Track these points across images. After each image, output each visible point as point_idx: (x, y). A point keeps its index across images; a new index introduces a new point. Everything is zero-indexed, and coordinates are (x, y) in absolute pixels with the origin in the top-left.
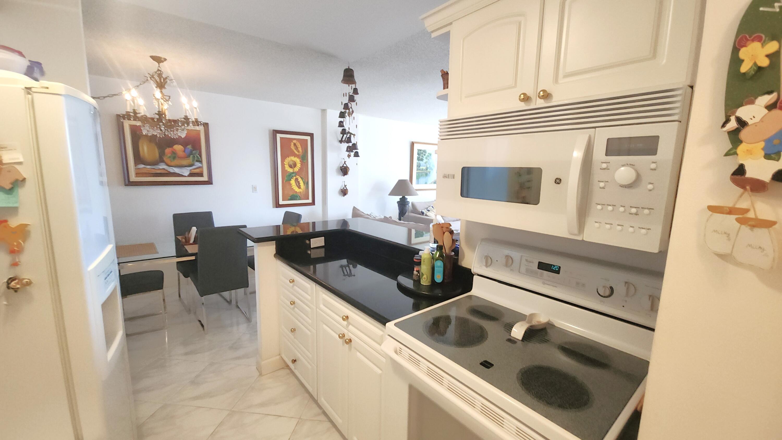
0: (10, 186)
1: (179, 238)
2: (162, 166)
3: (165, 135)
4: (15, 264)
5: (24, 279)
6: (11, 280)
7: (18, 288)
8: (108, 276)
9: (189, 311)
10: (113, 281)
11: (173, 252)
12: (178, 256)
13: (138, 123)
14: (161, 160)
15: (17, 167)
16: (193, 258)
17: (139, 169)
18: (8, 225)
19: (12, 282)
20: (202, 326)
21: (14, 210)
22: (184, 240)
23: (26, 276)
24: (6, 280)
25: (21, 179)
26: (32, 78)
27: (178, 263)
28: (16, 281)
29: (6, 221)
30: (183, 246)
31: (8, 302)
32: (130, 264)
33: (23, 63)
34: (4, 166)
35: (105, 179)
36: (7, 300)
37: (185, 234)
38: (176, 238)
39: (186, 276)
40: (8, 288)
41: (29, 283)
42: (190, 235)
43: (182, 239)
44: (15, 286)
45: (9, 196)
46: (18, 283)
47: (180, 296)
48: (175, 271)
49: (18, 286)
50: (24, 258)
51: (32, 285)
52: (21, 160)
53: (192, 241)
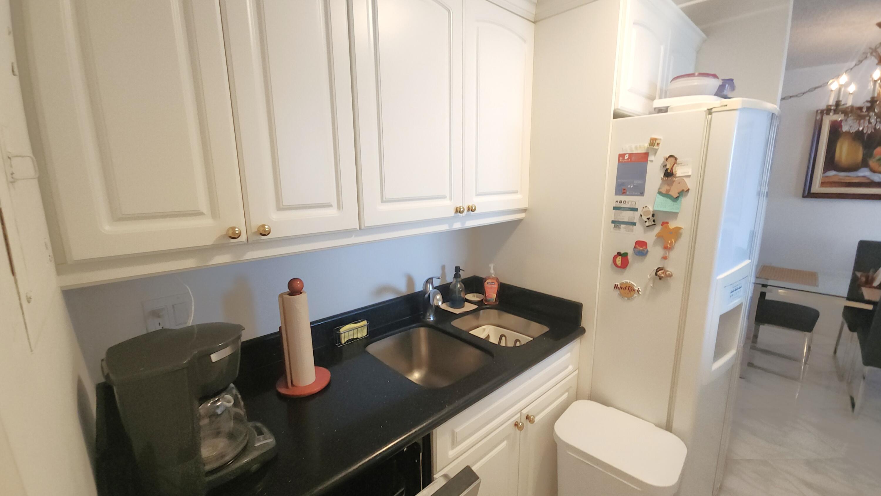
0: (678, 195)
1: (859, 274)
2: (864, 173)
3: (875, 129)
4: (665, 258)
5: (668, 271)
6: (659, 269)
7: (662, 277)
8: (735, 290)
9: (841, 377)
10: (739, 297)
11: (844, 291)
12: (849, 299)
13: (839, 117)
14: (865, 164)
15: (686, 179)
16: (870, 307)
17: (827, 177)
18: (668, 226)
19: (659, 270)
20: (853, 405)
21: (674, 215)
22: (863, 279)
23: (670, 269)
24: (656, 269)
25: (686, 190)
26: (720, 97)
27: (847, 308)
28: (662, 271)
29: (667, 223)
30: (859, 286)
31: (653, 285)
32: (780, 291)
33: (714, 84)
34: (677, 179)
35: (765, 189)
36: (654, 283)
37: (869, 271)
38: (854, 274)
39: (852, 329)
40: (656, 274)
41: (670, 276)
42: (876, 274)
43: (861, 277)
44: (661, 275)
45: (675, 203)
46: (663, 273)
47: (835, 352)
48: (839, 318)
49: (663, 275)
50: (673, 255)
51: (672, 277)
52: (690, 174)
53: (876, 284)
